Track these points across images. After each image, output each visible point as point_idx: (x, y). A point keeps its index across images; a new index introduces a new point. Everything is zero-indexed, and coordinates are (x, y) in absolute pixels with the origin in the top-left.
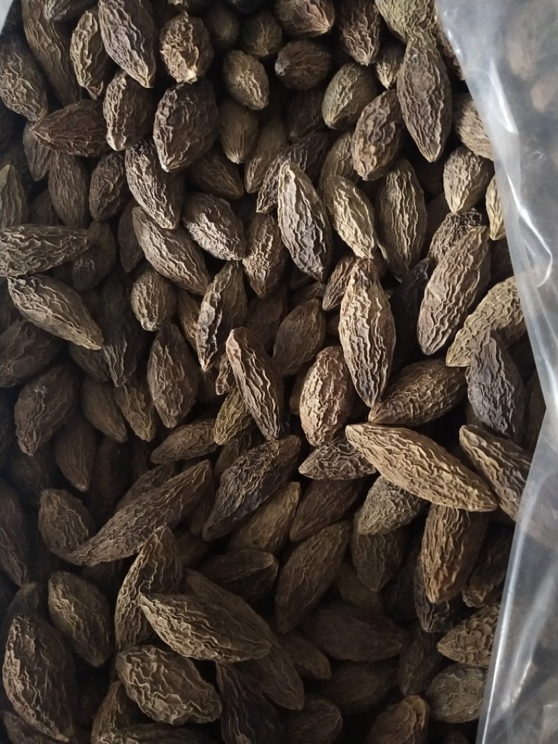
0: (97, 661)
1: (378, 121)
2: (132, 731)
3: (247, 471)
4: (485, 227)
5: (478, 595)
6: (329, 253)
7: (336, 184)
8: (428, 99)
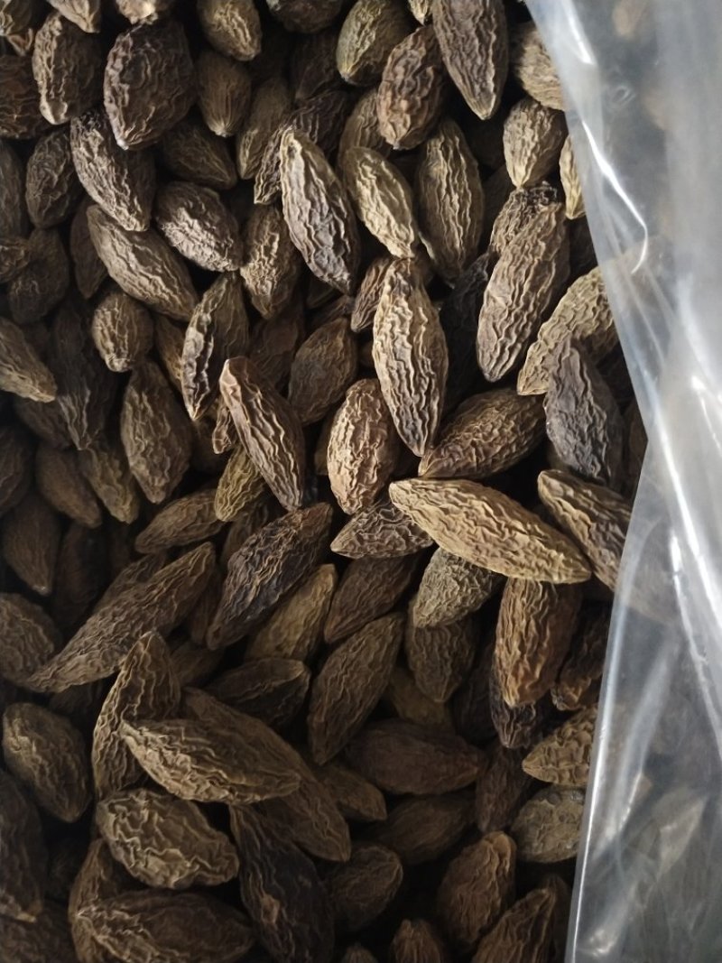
0: (70, 815)
1: (410, 66)
2: (120, 901)
3: (260, 553)
4: (560, 204)
5: (571, 693)
6: (355, 252)
7: (358, 158)
8: (474, 29)
